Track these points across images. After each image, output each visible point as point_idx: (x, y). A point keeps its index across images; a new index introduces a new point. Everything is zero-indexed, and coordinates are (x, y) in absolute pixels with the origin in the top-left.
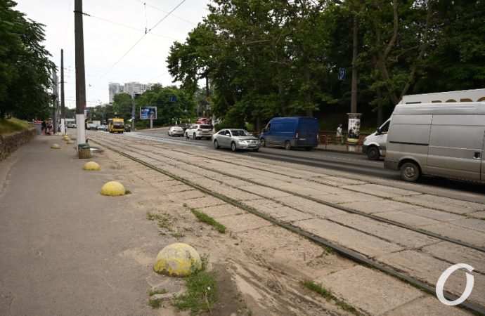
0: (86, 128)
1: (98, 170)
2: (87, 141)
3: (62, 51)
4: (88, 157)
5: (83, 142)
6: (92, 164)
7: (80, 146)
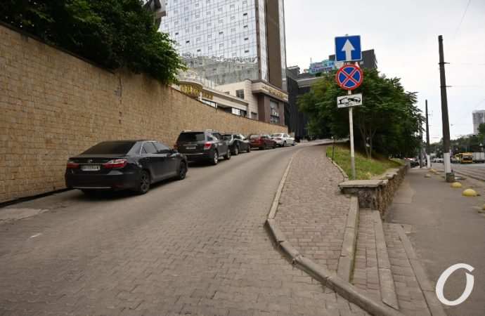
0: (452, 162)
1: (461, 187)
2: (452, 171)
3: (426, 101)
4: (454, 181)
5: (449, 171)
6: (456, 184)
7: (447, 174)
